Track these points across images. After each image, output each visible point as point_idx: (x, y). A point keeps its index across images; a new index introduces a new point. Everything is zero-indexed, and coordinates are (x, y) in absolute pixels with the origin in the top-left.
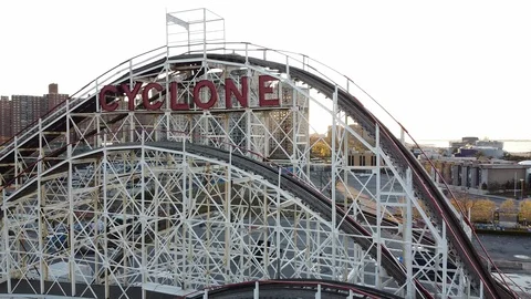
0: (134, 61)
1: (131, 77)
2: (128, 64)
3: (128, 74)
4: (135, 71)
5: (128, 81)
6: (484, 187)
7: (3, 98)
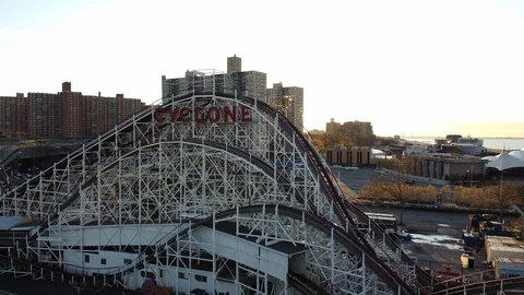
1: (173, 104)
6: (447, 178)
7: (20, 96)
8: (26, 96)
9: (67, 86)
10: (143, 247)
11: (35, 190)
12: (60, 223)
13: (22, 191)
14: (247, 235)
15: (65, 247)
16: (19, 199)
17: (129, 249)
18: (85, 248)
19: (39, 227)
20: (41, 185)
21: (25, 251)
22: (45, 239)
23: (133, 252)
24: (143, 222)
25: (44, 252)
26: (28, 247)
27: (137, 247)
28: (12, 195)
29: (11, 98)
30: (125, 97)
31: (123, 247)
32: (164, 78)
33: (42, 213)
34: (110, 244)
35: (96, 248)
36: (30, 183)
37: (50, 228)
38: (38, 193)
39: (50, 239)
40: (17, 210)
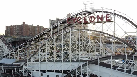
0: (75, 13)
1: (74, 16)
2: (73, 13)
3: (73, 16)
4: (75, 15)
5: (73, 17)
7: (11, 25)
8: (13, 26)
9: (24, 23)
10: (64, 71)
11: (21, 49)
12: (32, 61)
13: (16, 50)
14: (117, 69)
15: (33, 70)
16: (15, 53)
17: (58, 71)
18: (41, 71)
19: (23, 63)
20: (23, 47)
21: (18, 71)
22: (26, 67)
23: (60, 73)
24: (64, 61)
25: (25, 72)
26: (20, 70)
27: (61, 71)
28: (13, 51)
29: (9, 26)
30: (39, 26)
31: (56, 70)
32: (50, 20)
33: (23, 57)
34: (50, 69)
35: (45, 71)
36: (19, 47)
37: (28, 63)
38: (22, 51)
39: (28, 67)
40: (14, 56)
